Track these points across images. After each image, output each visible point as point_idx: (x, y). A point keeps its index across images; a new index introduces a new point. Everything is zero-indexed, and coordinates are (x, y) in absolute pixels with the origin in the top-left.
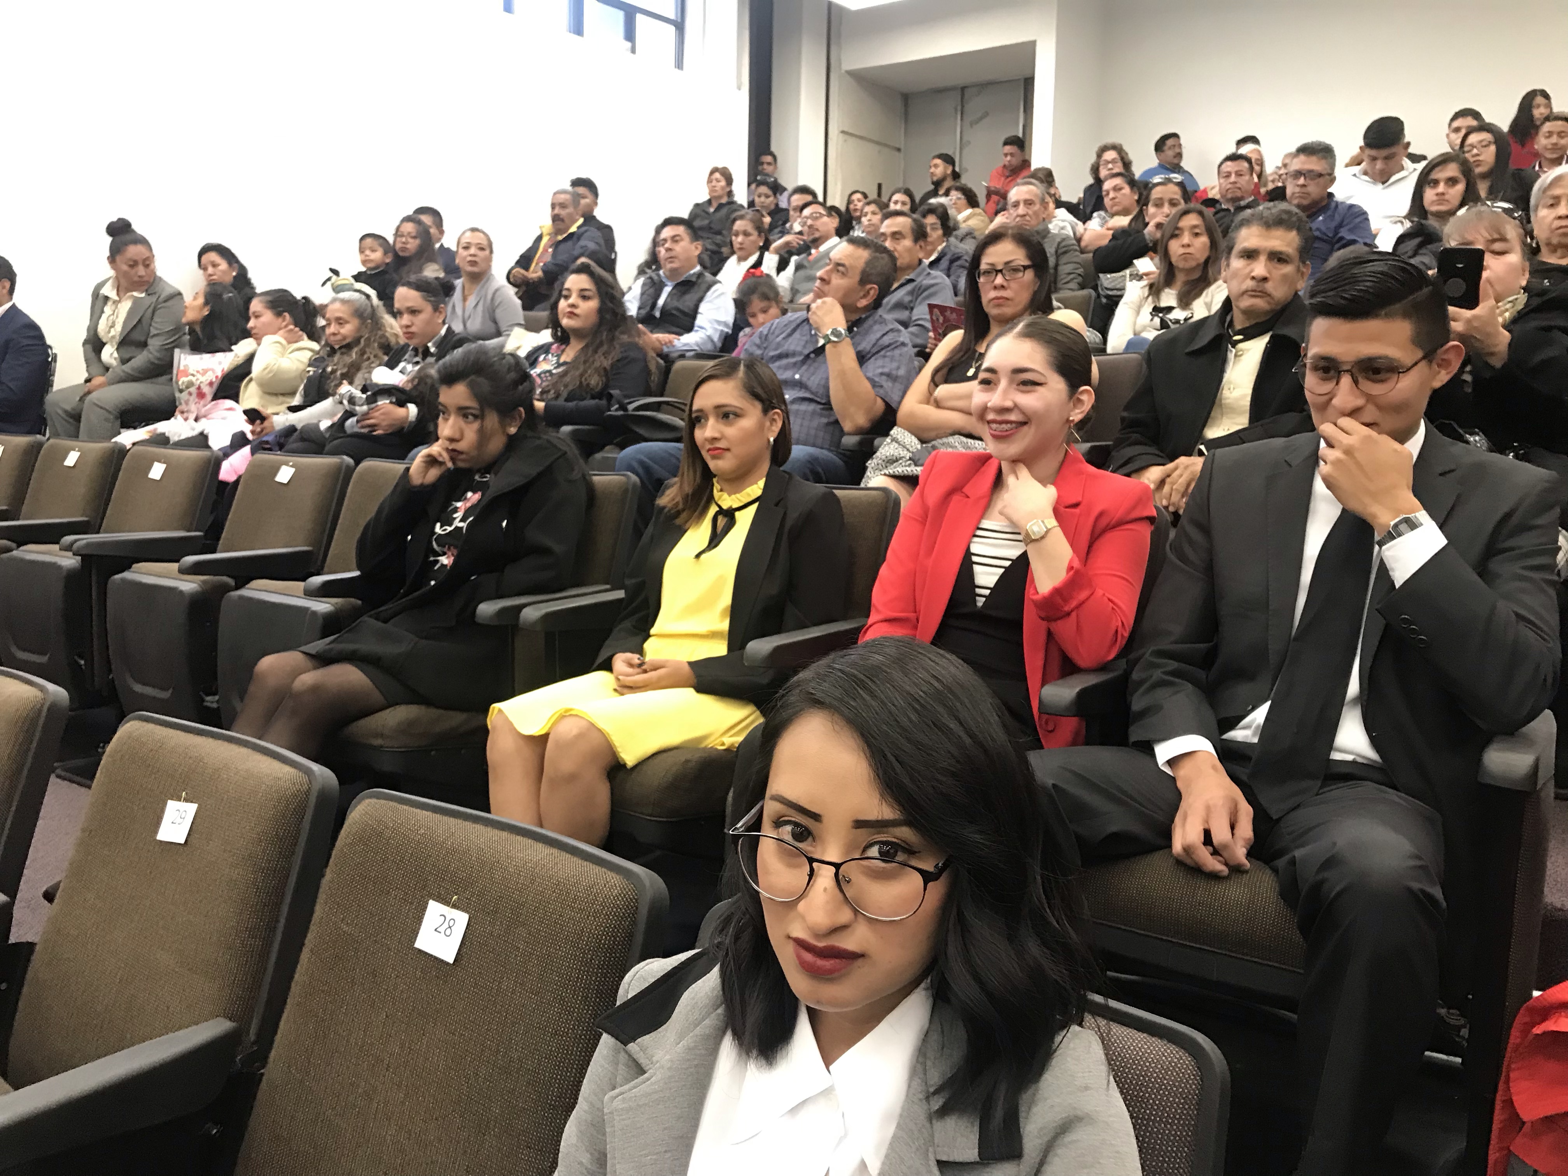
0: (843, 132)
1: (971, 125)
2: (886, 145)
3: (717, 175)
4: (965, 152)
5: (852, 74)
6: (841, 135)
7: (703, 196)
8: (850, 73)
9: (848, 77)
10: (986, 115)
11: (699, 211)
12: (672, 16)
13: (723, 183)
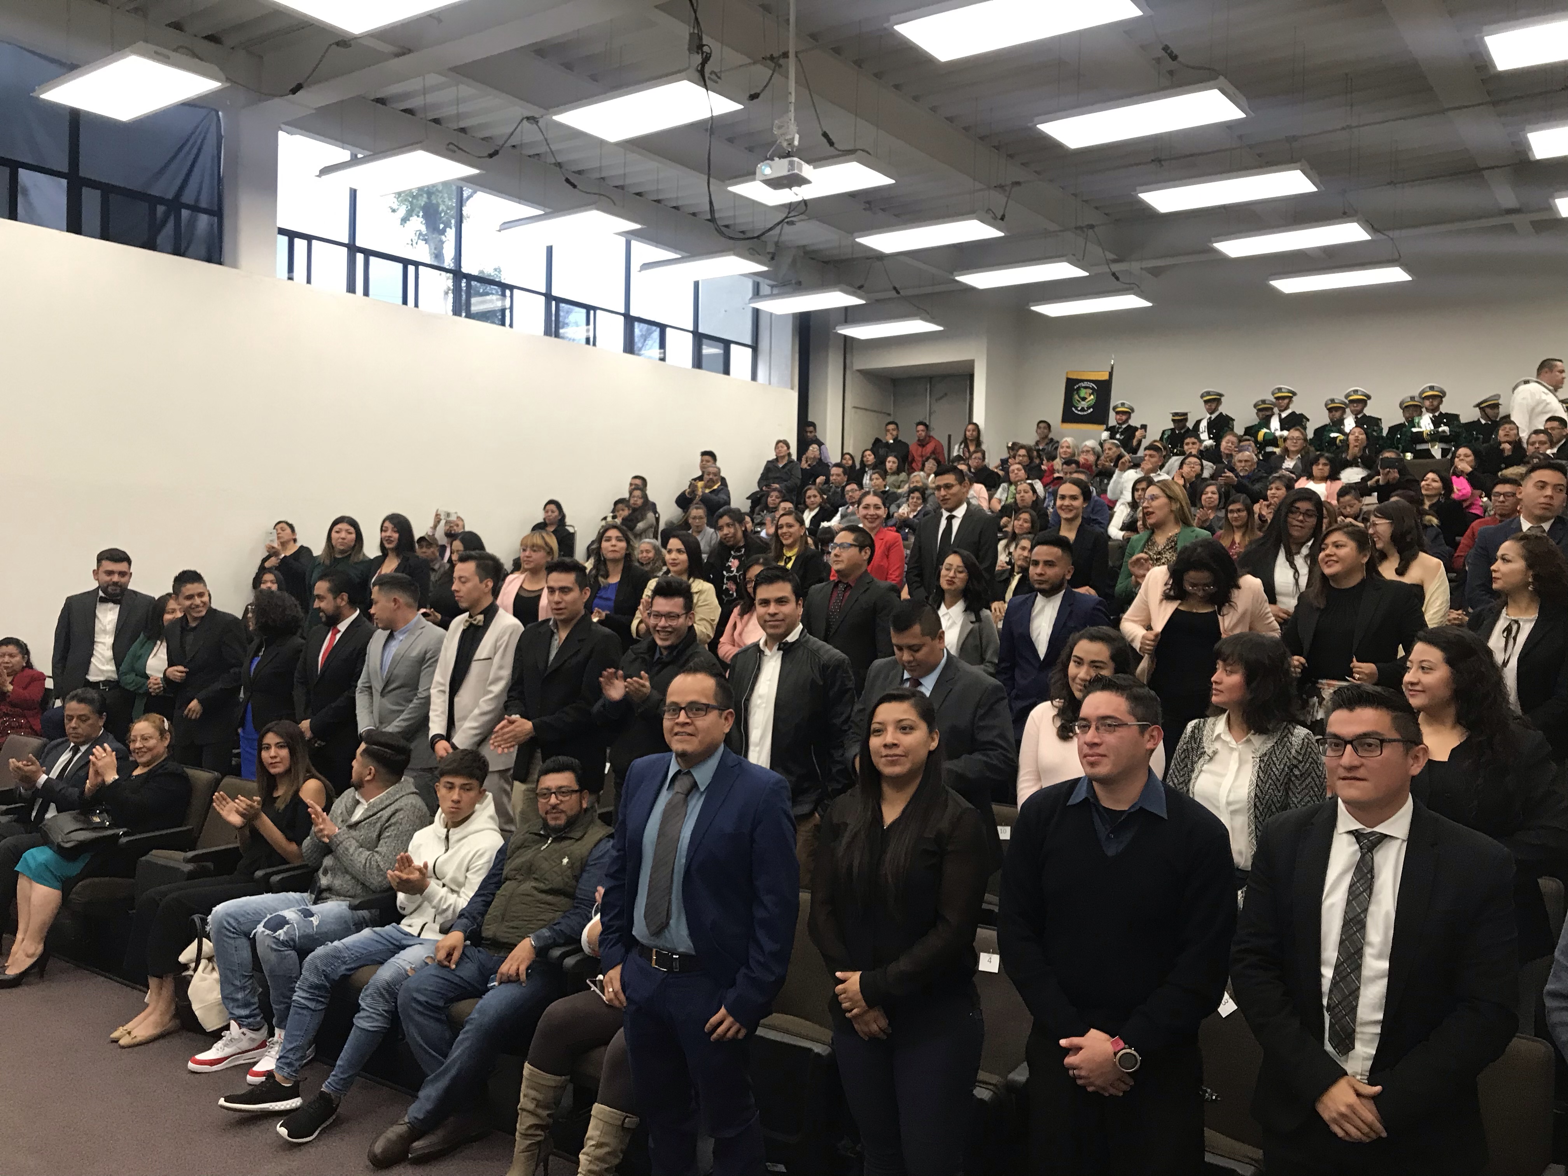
0: (855, 407)
1: (937, 400)
2: (881, 413)
3: (781, 444)
4: (932, 418)
5: (860, 371)
6: (854, 410)
7: (772, 456)
8: (858, 371)
9: (858, 374)
10: (946, 394)
11: (770, 466)
12: (749, 342)
13: (785, 448)
